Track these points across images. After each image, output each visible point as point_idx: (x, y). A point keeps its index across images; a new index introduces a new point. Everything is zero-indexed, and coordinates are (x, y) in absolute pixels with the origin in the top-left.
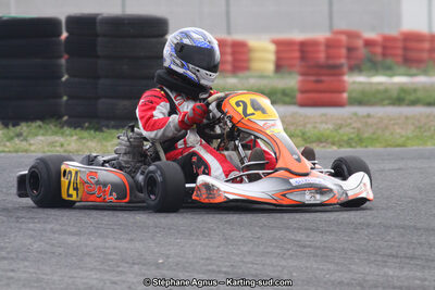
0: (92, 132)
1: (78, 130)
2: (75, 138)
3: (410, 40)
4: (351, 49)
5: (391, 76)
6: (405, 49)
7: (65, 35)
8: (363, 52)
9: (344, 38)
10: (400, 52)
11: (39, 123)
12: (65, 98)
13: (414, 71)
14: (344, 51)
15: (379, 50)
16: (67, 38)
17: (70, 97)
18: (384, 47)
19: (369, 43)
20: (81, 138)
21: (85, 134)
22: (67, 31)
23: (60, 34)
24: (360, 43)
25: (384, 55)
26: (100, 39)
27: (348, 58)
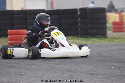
0: (85, 39)
1: (82, 38)
2: (81, 40)
7: (79, 13)
11: (72, 36)
12: (79, 30)
16: (80, 14)
17: (81, 29)
20: (82, 40)
21: (84, 39)
22: (80, 12)
23: (78, 13)
26: (88, 14)
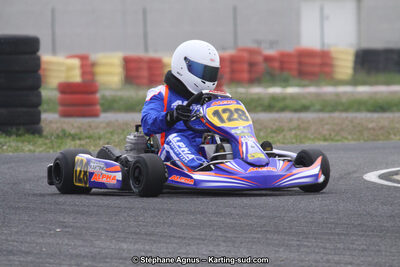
3: (305, 55)
4: (252, 65)
5: (285, 87)
6: (300, 63)
8: (263, 66)
9: (246, 55)
10: (295, 66)
13: (306, 82)
14: (245, 67)
15: (276, 65)
18: (282, 62)
19: (268, 59)
24: (260, 59)
25: (282, 69)
27: (250, 72)
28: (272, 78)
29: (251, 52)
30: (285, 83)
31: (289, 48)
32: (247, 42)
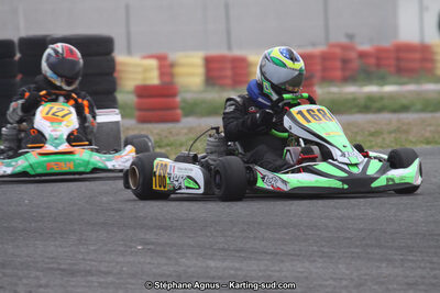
3: (402, 50)
4: (345, 61)
5: (382, 85)
6: (398, 59)
7: (18, 56)
8: (356, 64)
9: (338, 51)
10: (393, 62)
13: (405, 80)
14: (338, 64)
15: (372, 61)
16: (20, 59)
18: (378, 58)
19: (363, 55)
22: (21, 52)
23: (15, 55)
24: (353, 55)
25: (378, 65)
27: (343, 69)
28: (368, 76)
29: (344, 48)
30: (382, 80)
31: (387, 43)
32: (339, 37)
